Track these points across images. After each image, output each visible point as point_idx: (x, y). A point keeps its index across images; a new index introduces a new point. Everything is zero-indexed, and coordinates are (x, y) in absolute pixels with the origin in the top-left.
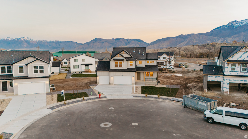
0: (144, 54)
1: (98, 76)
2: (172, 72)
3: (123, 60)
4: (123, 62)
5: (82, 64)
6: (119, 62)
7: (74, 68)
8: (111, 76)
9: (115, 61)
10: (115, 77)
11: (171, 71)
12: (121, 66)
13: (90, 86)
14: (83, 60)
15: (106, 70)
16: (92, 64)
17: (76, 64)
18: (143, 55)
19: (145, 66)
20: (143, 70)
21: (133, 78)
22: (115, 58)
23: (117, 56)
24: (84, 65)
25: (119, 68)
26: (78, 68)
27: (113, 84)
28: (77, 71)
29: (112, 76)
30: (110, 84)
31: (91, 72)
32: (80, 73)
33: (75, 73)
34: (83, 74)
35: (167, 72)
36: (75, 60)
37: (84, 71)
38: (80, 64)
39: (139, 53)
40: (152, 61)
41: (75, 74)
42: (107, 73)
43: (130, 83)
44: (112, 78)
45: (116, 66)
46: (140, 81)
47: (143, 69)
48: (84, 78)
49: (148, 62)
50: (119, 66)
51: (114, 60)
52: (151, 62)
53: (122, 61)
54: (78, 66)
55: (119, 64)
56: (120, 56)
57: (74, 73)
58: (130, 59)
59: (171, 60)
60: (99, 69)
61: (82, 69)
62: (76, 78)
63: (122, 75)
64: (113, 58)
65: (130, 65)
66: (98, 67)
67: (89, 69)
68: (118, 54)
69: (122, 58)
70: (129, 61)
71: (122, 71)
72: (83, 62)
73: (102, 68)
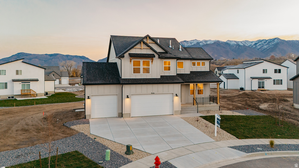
1: (88, 98)
3: (151, 57)
4: (150, 63)
5: (14, 81)
6: (141, 61)
8: (124, 96)
9: (133, 60)
10: (135, 97)
12: (147, 71)
13: (72, 127)
15: (111, 82)
18: (181, 50)
19: (190, 73)
21: (177, 99)
22: (133, 51)
23: (138, 46)
24: (21, 82)
25: (142, 76)
26: (6, 88)
27: (129, 115)
28: (3, 93)
29: (128, 97)
30: (121, 115)
31: (36, 95)
32: (9, 98)
34: (18, 99)
37: (20, 93)
38: (11, 79)
39: (171, 46)
40: (201, 62)
42: (113, 89)
43: (167, 111)
44: (127, 101)
45: (137, 71)
49: (194, 64)
50: (142, 70)
52: (199, 64)
53: (150, 61)
54: (6, 84)
55: (142, 67)
56: (145, 47)
60: (91, 80)
61: (17, 89)
63: (152, 93)
64: (129, 52)
65: (164, 70)
66: (87, 74)
67: (31, 90)
68: (142, 42)
69: (150, 52)
70: (162, 60)
71: (151, 82)
72: (17, 75)
73: (98, 76)
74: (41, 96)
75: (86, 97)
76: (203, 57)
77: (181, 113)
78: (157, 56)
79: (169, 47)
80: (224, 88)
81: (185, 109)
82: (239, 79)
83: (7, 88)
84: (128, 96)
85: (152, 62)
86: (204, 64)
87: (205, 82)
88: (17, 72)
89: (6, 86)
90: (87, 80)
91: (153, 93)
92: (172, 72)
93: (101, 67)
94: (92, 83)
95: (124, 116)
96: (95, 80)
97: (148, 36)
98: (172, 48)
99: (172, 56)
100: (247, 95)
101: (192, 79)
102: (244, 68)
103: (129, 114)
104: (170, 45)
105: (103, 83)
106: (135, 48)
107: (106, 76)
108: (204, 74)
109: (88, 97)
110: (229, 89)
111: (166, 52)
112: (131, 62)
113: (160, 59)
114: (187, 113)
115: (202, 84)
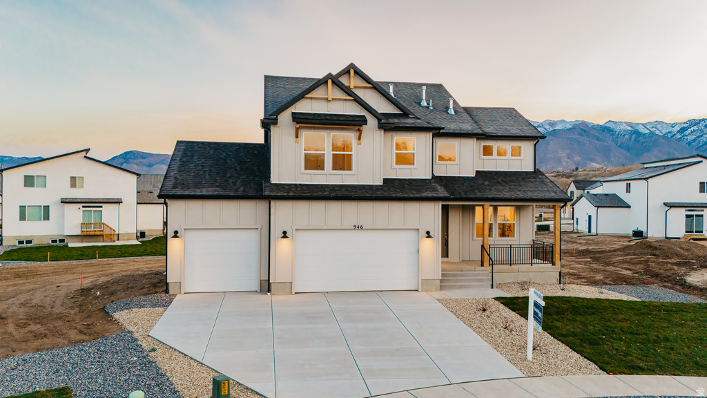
1: (176, 234)
3: (355, 123)
4: (355, 141)
5: (64, 201)
6: (328, 136)
7: (23, 218)
8: (276, 232)
9: (304, 134)
10: (303, 237)
13: (117, 315)
14: (73, 179)
15: (239, 193)
16: (119, 202)
17: (35, 197)
18: (452, 112)
19: (473, 175)
22: (303, 107)
23: (319, 93)
24: (81, 205)
25: (328, 177)
26: (47, 217)
27: (288, 287)
28: (40, 231)
29: (285, 235)
30: (267, 287)
31: (116, 238)
32: (54, 241)
33: (29, 245)
34: (70, 245)
36: (29, 181)
37: (78, 232)
38: (58, 199)
39: (424, 103)
40: (507, 146)
41: (25, 245)
42: (248, 211)
43: (403, 279)
44: (282, 248)
46: (449, 263)
48: (74, 262)
49: (487, 151)
50: (328, 162)
52: (502, 151)
53: (353, 134)
54: (47, 208)
55: (328, 153)
56: (339, 94)
57: (21, 242)
58: (396, 121)
61: (69, 223)
62: (23, 264)
63: (355, 226)
64: (293, 109)
65: (397, 163)
66: (179, 171)
67: (104, 224)
68: (330, 82)
69: (352, 110)
70: (390, 134)
71: (353, 194)
72: (73, 189)
73: (207, 176)
74: (129, 239)
75: (171, 234)
76: (514, 132)
77: (442, 288)
78: (372, 122)
79: (419, 104)
80: (590, 231)
81: (455, 275)
82: (630, 207)
83: (48, 219)
84: (285, 233)
85: (359, 139)
86: (516, 152)
87: (521, 204)
88: (73, 182)
89: (46, 213)
90: (175, 187)
91: (358, 228)
92: (420, 171)
93: (224, 154)
94: (186, 193)
95: (273, 287)
96: (196, 186)
97: (352, 66)
98: (428, 107)
99: (419, 123)
100: (651, 247)
101: (479, 191)
102: (645, 179)
103: (288, 285)
104: (422, 99)
105: (216, 193)
106: (312, 98)
107: (231, 177)
108: (517, 180)
109: (176, 232)
110: (603, 235)
111: (405, 114)
112: (297, 137)
113: (383, 131)
114: (461, 287)
115: (513, 208)
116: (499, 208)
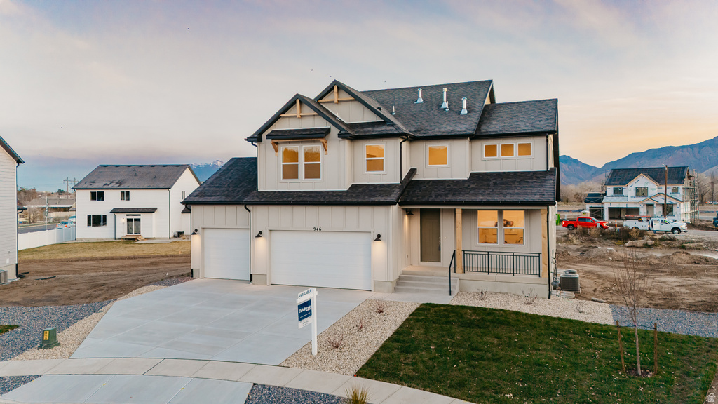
0: (467, 108)
1: (196, 232)
2: (676, 244)
4: (322, 151)
6: (301, 148)
8: (255, 232)
9: (282, 148)
10: (275, 237)
11: (673, 240)
12: (313, 172)
18: (465, 111)
19: (466, 178)
20: (449, 198)
21: (379, 247)
22: (282, 125)
25: (301, 184)
27: (264, 279)
29: (260, 234)
30: (251, 277)
35: (652, 245)
39: (445, 105)
44: (258, 245)
45: (290, 172)
47: (446, 195)
49: (490, 151)
50: (301, 171)
51: (279, 137)
53: (320, 144)
55: (301, 163)
56: (308, 111)
58: (370, 129)
59: (674, 202)
63: (315, 229)
64: (273, 128)
65: (368, 170)
66: (212, 182)
68: (297, 101)
69: (320, 124)
70: (361, 142)
71: (310, 200)
73: (226, 186)
76: (525, 127)
78: (335, 131)
79: (440, 106)
85: (326, 150)
87: (532, 207)
90: (198, 195)
91: (318, 230)
92: (390, 175)
94: (200, 200)
95: (254, 278)
97: (335, 82)
98: (445, 109)
103: (264, 277)
104: (443, 102)
105: (219, 200)
106: (287, 117)
109: (196, 230)
111: (385, 122)
112: (276, 151)
113: (347, 142)
114: (418, 291)
115: (523, 212)
116: (504, 212)
